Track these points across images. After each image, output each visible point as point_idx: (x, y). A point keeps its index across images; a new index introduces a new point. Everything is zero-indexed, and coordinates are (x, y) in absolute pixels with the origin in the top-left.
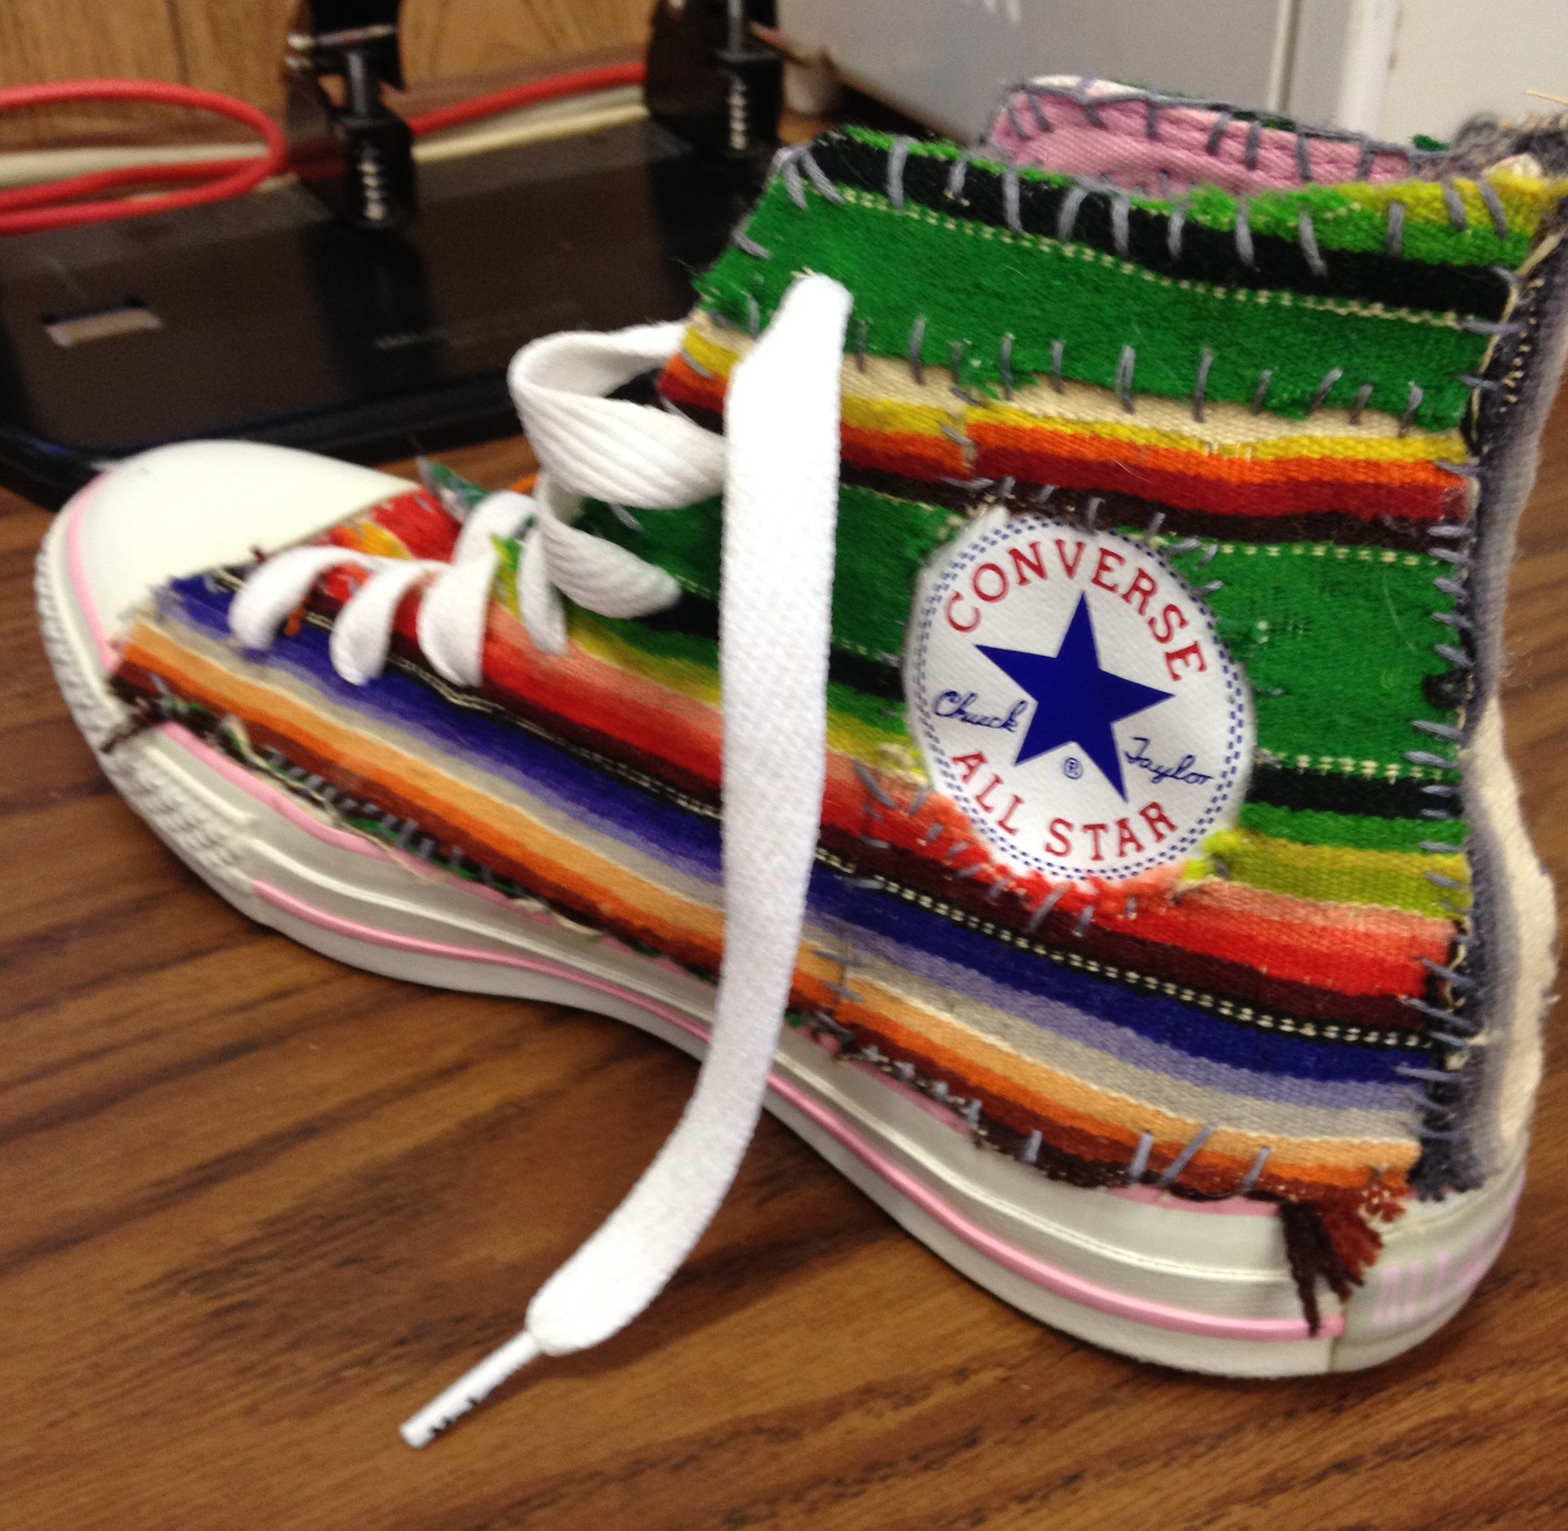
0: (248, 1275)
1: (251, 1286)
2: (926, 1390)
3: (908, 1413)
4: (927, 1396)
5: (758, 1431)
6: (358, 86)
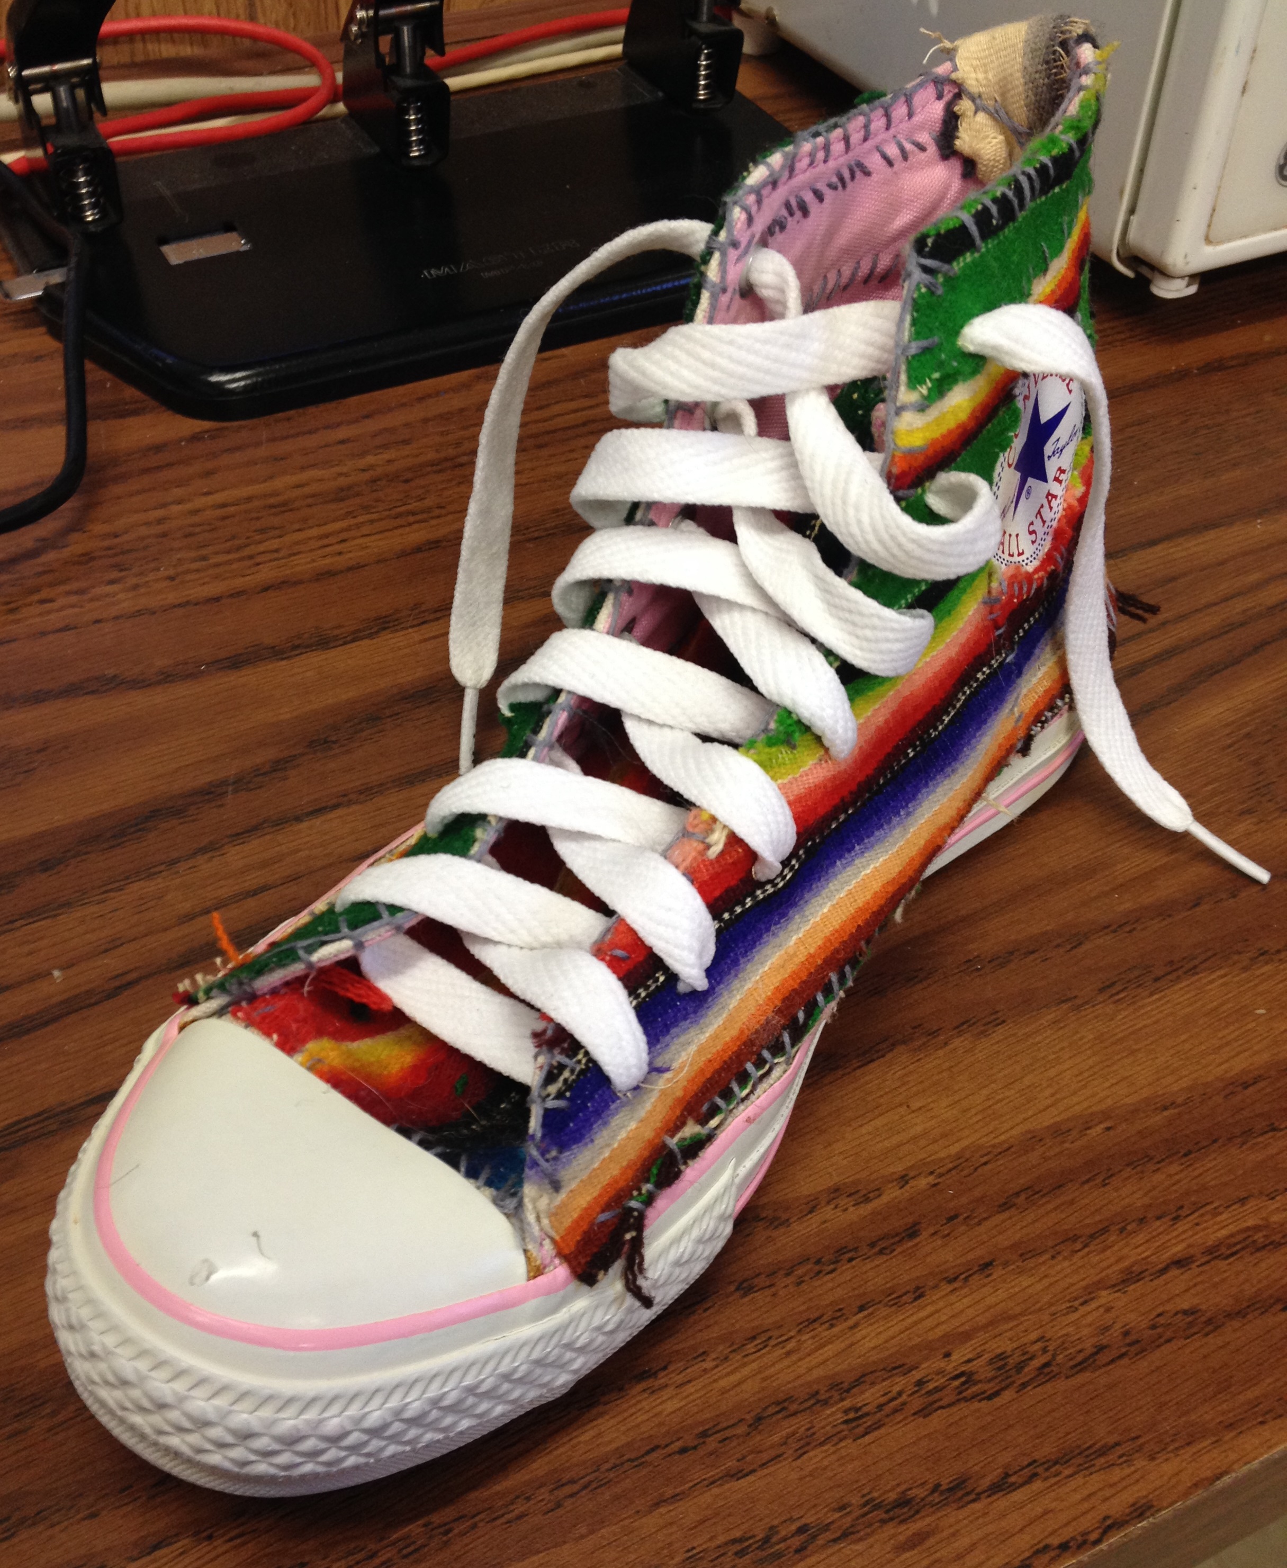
2: (880, 1191)
3: (868, 1209)
4: (880, 1195)
6: (407, 51)
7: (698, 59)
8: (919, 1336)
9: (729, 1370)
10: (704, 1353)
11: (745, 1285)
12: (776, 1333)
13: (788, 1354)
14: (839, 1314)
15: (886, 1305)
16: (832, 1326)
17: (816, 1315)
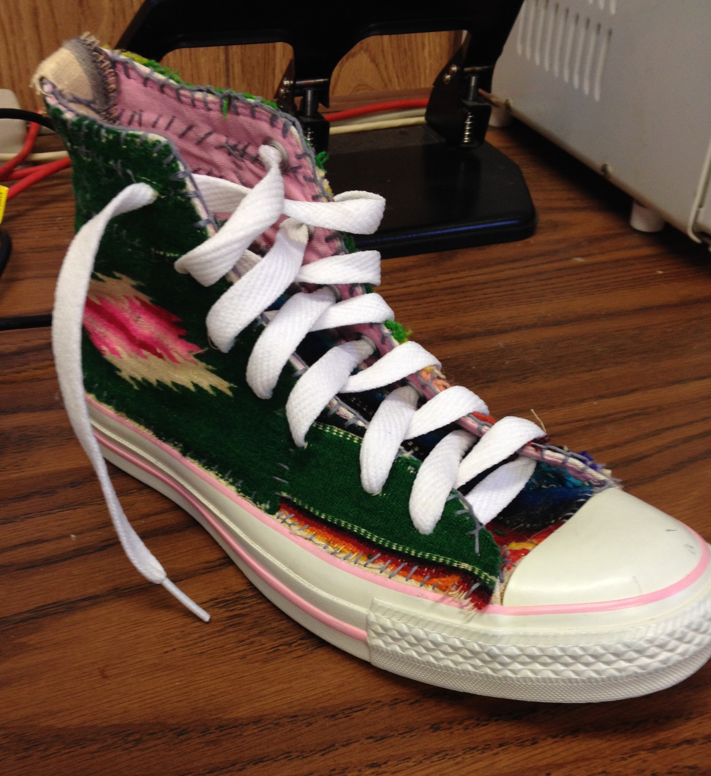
0: (243, 604)
1: (244, 608)
6: (309, 103)
7: (465, 120)
8: (533, 763)
9: (422, 768)
10: (409, 758)
11: (435, 726)
12: (451, 752)
13: (457, 764)
14: (487, 747)
15: (516, 745)
16: (483, 752)
17: (475, 746)
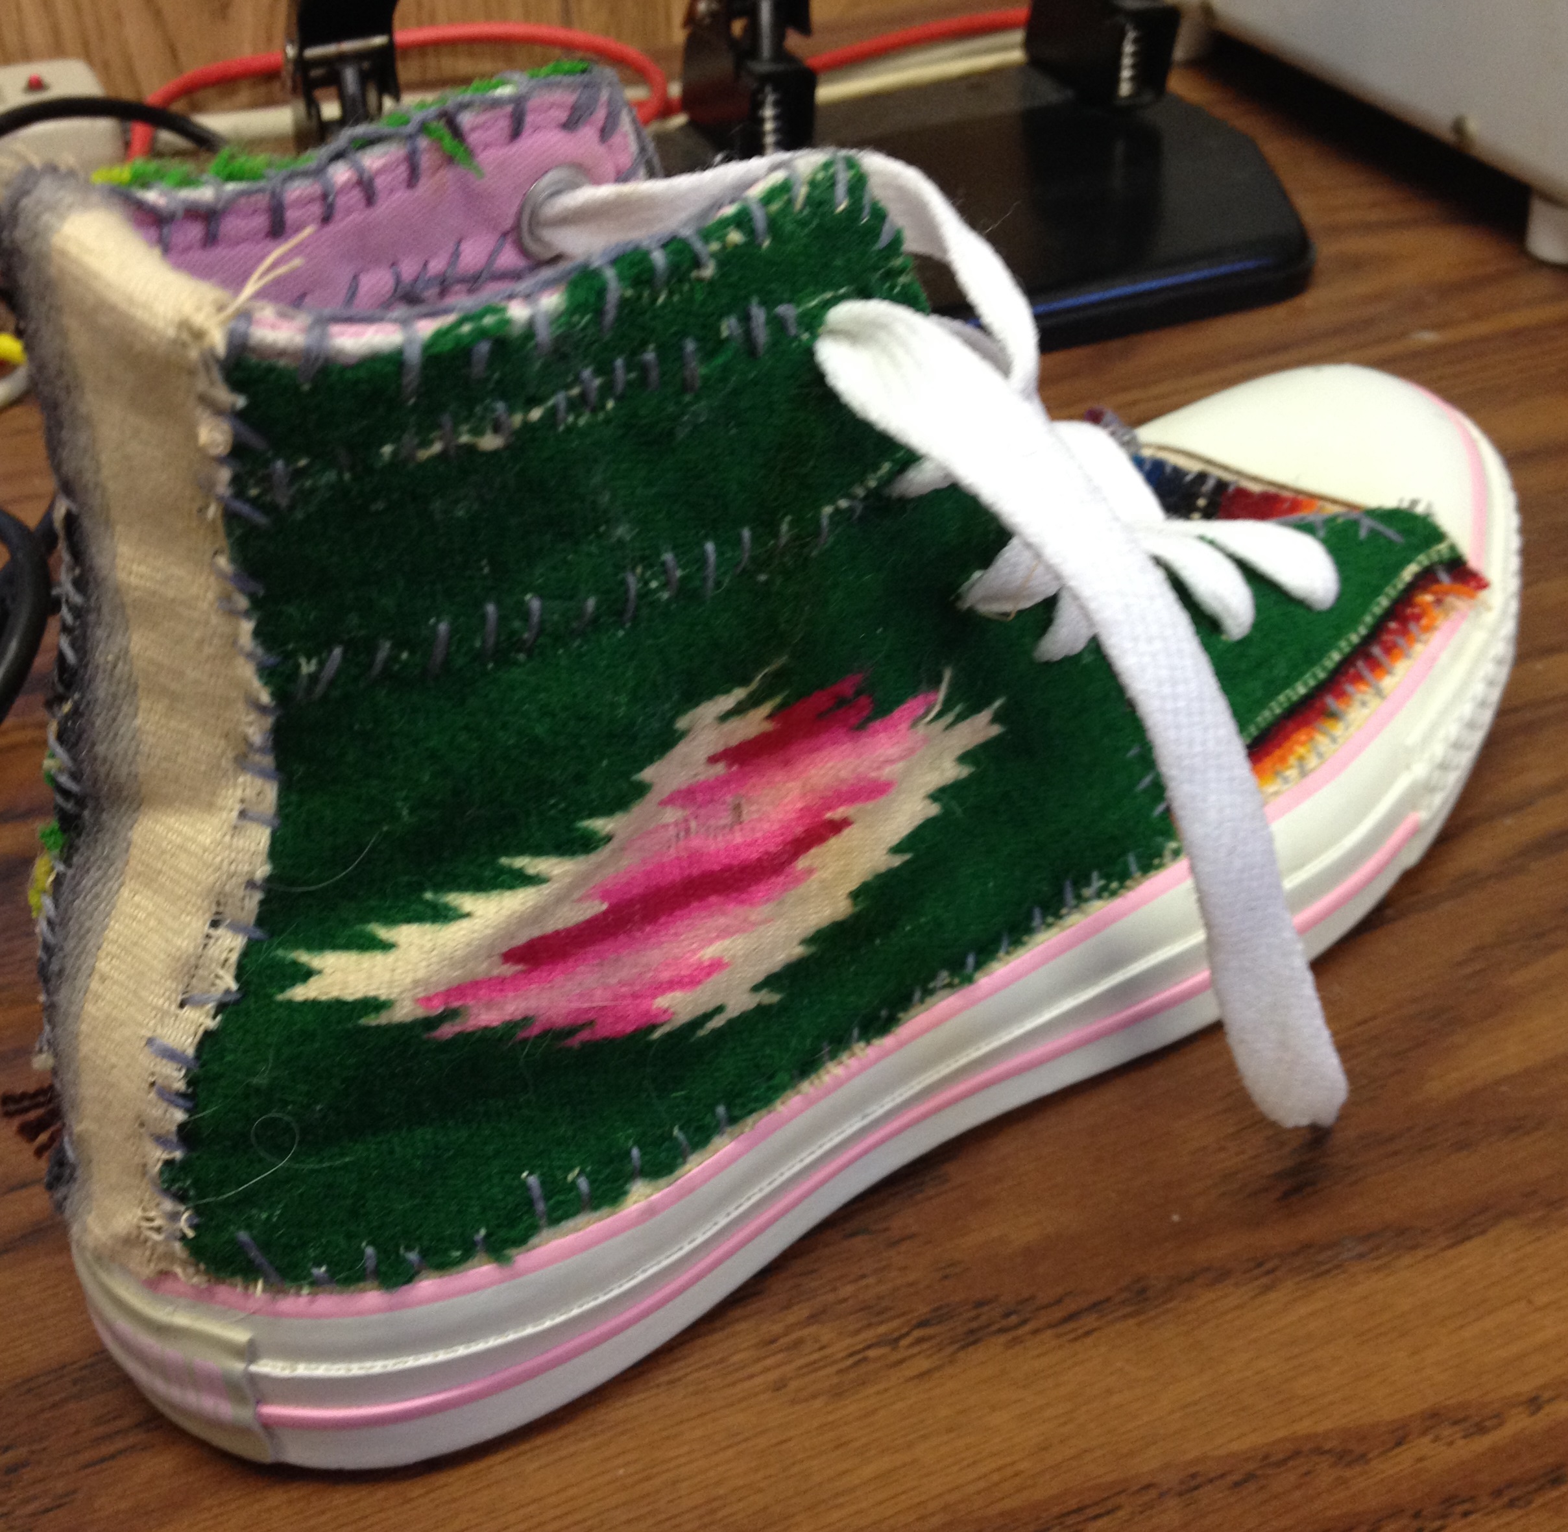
2: (1499, 1419)
3: (1483, 1443)
4: (1500, 1425)
5: (1319, 1451)
6: (765, 32)
